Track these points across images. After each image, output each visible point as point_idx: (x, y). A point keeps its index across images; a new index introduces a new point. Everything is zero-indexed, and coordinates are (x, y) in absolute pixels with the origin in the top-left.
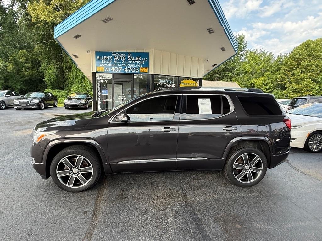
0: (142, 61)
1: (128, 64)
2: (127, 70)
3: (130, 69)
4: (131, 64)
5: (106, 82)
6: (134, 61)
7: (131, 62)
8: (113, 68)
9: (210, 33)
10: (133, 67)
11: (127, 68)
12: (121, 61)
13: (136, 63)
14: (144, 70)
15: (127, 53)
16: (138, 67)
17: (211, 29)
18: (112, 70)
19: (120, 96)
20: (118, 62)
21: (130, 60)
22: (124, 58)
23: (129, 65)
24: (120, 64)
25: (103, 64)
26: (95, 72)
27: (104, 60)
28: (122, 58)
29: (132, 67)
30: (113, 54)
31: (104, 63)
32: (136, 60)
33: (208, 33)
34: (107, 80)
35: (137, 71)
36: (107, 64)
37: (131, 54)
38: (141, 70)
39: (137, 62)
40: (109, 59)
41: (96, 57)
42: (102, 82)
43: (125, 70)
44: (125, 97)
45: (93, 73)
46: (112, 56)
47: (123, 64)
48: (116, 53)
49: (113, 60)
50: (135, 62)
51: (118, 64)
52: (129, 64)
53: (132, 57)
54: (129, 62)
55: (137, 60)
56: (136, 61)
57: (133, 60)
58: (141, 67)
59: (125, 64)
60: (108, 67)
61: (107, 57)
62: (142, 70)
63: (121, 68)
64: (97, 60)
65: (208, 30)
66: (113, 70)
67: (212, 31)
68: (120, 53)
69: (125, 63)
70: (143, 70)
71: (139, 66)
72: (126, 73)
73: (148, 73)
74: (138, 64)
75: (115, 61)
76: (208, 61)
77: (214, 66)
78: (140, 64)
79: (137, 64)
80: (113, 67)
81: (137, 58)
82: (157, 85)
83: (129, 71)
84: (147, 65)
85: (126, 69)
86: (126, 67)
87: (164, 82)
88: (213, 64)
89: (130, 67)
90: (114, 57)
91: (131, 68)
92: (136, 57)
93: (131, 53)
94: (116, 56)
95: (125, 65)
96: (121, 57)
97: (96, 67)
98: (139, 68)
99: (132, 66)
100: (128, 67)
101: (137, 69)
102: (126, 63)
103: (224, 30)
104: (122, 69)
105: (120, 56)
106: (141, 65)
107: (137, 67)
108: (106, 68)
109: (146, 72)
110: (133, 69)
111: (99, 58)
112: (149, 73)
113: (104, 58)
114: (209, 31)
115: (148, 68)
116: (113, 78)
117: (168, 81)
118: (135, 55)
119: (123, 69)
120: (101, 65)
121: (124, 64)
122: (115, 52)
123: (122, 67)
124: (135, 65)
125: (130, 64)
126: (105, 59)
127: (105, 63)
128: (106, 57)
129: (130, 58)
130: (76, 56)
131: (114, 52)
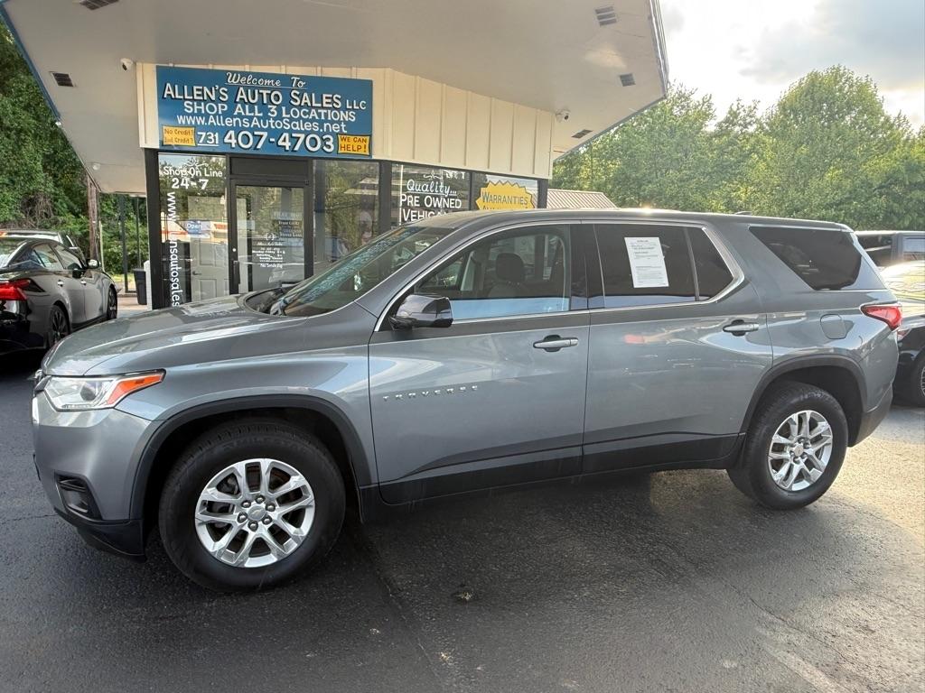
0: (344, 109)
1: (291, 119)
2: (287, 144)
3: (299, 138)
4: (305, 120)
5: (203, 188)
6: (313, 110)
7: (305, 113)
8: (232, 132)
9: (602, 24)
10: (312, 132)
11: (286, 135)
12: (263, 107)
13: (323, 118)
14: (353, 145)
15: (286, 79)
16: (333, 134)
17: (610, 9)
18: (226, 140)
19: (260, 244)
20: (252, 110)
21: (300, 107)
22: (276, 95)
23: (295, 126)
24: (259, 118)
25: (188, 115)
26: (157, 146)
27: (193, 100)
28: (269, 95)
29: (307, 133)
30: (232, 81)
31: (193, 114)
32: (322, 108)
33: (597, 22)
34: (207, 181)
35: (329, 147)
36: (207, 116)
37: (303, 84)
38: (342, 143)
39: (326, 115)
40: (213, 98)
41: (161, 89)
42: (187, 186)
43: (280, 143)
44: (280, 244)
45: (147, 150)
46: (225, 86)
47: (272, 121)
48: (245, 74)
49: (232, 103)
50: (319, 115)
51: (253, 117)
52: (296, 120)
53: (306, 95)
54: (295, 113)
55: (325, 105)
56: (323, 111)
57: (312, 107)
58: (342, 134)
59: (282, 119)
60: (213, 128)
61: (206, 89)
62: (346, 143)
63: (265, 134)
64: (161, 98)
65: (598, 12)
66: (233, 141)
67: (610, 16)
68: (258, 75)
69: (280, 117)
70: (352, 143)
71: (335, 128)
72: (286, 154)
73: (370, 155)
74: (332, 122)
75: (239, 106)
76: (566, 118)
77: (579, 136)
78: (339, 122)
79: (326, 121)
80: (232, 128)
81: (325, 100)
82: (402, 200)
83: (296, 149)
84: (363, 126)
85: (284, 140)
86: (283, 131)
87: (425, 189)
88: (580, 131)
89: (300, 132)
90: (233, 91)
91: (302, 136)
92: (324, 96)
93: (302, 78)
94: (241, 89)
95: (279, 124)
96: (265, 92)
97: (161, 126)
98: (335, 135)
99: (308, 126)
100: (290, 131)
101: (328, 139)
102: (284, 115)
103: (650, 18)
104: (268, 139)
105: (259, 88)
106: (343, 126)
107: (328, 133)
108: (204, 134)
109: (361, 152)
110: (314, 138)
111: (171, 92)
112: (374, 157)
113: (195, 92)
114: (600, 18)
115: (371, 136)
116: (231, 173)
117: (438, 189)
118: (317, 86)
119: (272, 140)
120: (181, 120)
121: (275, 119)
122: (237, 72)
123: (269, 130)
124: (321, 126)
125: (298, 120)
126: (196, 97)
127: (199, 114)
128: (203, 90)
129: (301, 96)
130: (63, 80)
131: (233, 72)
